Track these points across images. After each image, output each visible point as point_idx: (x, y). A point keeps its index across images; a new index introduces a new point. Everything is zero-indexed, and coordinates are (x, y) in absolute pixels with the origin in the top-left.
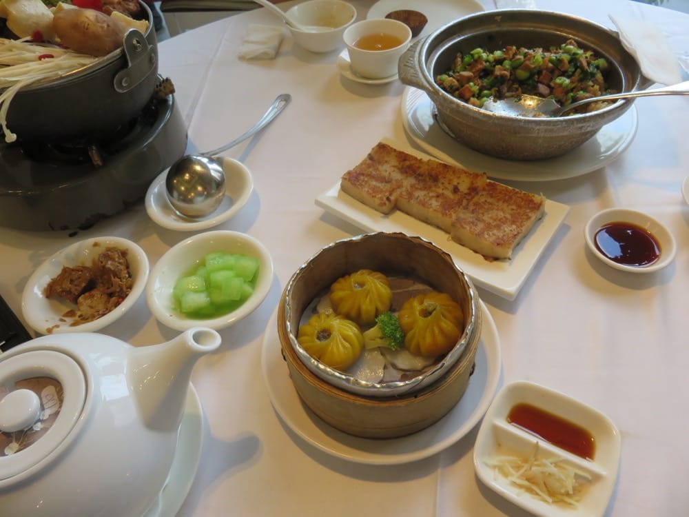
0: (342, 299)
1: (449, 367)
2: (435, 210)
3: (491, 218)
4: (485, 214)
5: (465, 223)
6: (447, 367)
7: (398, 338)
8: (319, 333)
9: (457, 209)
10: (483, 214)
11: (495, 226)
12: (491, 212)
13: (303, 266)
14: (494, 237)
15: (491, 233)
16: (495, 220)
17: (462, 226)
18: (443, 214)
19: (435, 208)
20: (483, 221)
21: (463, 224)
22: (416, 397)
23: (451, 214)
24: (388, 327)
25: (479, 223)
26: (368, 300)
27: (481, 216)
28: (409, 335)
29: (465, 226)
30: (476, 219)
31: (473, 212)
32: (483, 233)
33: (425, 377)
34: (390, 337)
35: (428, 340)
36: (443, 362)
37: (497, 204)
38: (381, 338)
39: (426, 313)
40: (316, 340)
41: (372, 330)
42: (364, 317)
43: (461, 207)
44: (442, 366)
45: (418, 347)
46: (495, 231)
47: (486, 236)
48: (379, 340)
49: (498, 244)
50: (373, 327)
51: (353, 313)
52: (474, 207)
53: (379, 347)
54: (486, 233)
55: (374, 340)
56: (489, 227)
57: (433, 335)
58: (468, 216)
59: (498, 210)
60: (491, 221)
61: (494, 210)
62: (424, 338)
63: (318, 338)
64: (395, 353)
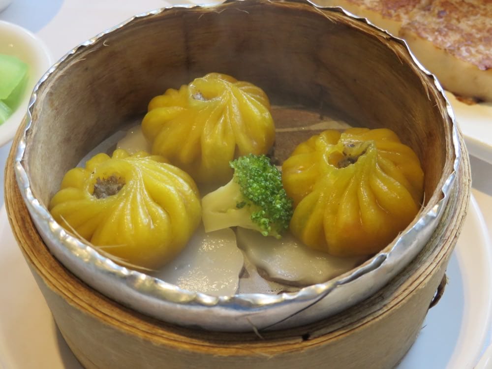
0: (164, 124)
1: (394, 273)
2: (369, 9)
3: (473, 26)
4: (463, 20)
5: (424, 29)
6: (390, 270)
7: (278, 210)
8: (98, 181)
9: (410, 8)
10: (458, 20)
11: (480, 40)
12: (472, 18)
13: (87, 44)
14: (480, 56)
15: (473, 50)
16: (480, 30)
17: (419, 35)
18: (384, 16)
19: (369, 5)
20: (458, 30)
21: (420, 31)
22: (306, 338)
23: (398, 16)
24: (256, 181)
25: (450, 33)
26: (219, 126)
27: (454, 22)
28: (303, 205)
29: (424, 35)
30: (446, 27)
31: (439, 16)
32: (459, 49)
33: (335, 285)
34: (257, 203)
35: (346, 215)
36: (381, 253)
37: (482, 7)
38: (239, 206)
39: (344, 160)
40: (89, 195)
41: (222, 189)
42: (207, 162)
43: (417, 6)
44: (378, 264)
45: (321, 233)
46: (481, 48)
47: (465, 54)
48: (234, 212)
49: (487, 69)
50: (224, 183)
51: (185, 153)
52: (442, 9)
53: (235, 229)
54: (463, 49)
55: (224, 212)
56: (469, 39)
57: (357, 206)
58: (432, 21)
59: (485, 15)
60: (474, 31)
61: (479, 16)
62: (335, 212)
63: (96, 193)
64: (267, 243)
